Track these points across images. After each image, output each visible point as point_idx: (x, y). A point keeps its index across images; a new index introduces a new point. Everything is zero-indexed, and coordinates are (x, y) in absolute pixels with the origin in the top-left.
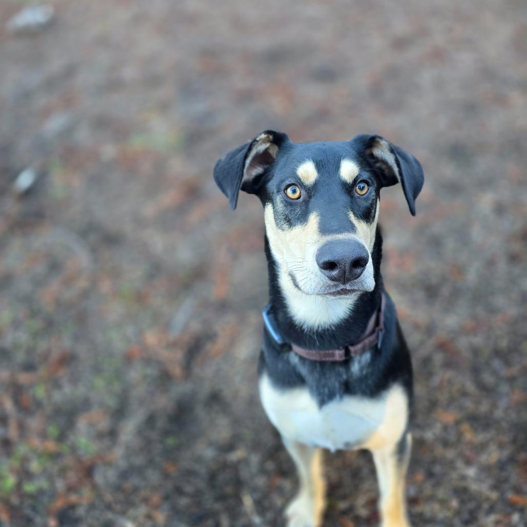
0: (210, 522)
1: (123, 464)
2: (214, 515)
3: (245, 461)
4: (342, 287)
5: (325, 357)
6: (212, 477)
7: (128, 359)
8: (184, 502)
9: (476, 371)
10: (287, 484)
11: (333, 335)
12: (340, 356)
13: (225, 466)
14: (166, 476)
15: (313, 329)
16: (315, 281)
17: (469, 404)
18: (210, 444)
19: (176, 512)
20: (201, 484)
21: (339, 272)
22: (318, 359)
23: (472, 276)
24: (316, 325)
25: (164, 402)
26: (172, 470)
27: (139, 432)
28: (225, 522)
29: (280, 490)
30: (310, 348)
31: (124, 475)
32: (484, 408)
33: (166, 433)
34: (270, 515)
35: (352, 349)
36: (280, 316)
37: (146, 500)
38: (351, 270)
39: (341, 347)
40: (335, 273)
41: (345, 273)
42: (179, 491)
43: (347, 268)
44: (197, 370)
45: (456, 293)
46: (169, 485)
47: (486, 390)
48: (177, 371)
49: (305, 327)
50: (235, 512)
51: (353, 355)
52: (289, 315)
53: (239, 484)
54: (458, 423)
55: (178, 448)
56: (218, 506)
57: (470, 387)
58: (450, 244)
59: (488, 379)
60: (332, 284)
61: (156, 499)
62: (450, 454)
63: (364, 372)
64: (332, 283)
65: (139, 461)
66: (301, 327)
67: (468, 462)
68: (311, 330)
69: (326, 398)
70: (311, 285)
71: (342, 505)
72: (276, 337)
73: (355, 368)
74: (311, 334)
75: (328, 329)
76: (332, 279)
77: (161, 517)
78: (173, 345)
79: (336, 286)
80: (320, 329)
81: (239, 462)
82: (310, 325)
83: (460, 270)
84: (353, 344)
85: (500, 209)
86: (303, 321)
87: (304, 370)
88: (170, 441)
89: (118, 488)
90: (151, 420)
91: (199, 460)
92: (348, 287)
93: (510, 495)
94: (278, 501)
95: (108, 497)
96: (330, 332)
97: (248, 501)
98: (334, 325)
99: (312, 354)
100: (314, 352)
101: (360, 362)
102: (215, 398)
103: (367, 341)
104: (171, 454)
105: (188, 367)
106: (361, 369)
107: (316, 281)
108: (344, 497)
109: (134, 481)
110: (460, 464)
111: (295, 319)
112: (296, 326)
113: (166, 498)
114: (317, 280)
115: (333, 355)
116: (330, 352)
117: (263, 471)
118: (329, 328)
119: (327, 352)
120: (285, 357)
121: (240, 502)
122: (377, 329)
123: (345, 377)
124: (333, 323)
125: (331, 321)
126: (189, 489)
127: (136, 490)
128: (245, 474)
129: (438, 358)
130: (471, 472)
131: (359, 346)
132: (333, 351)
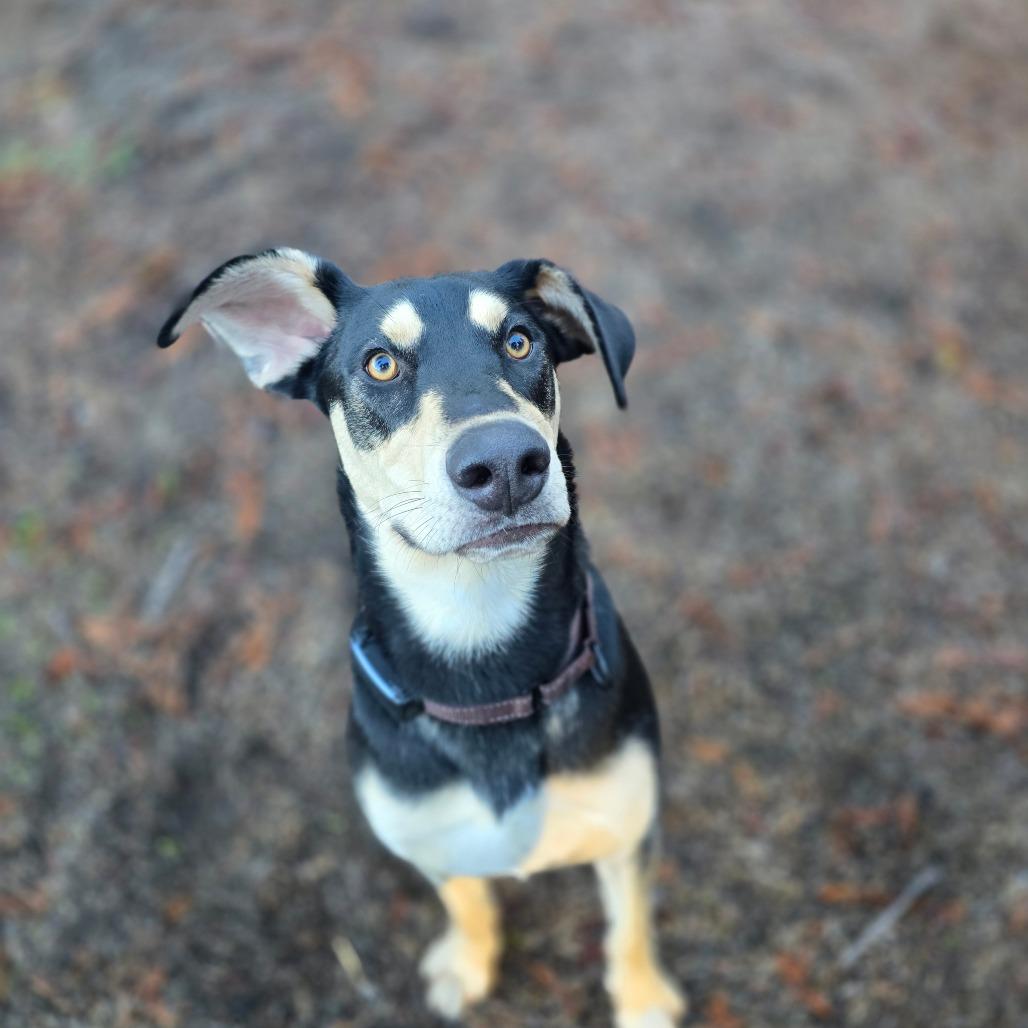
0: (273, 1011)
1: (67, 911)
2: (281, 993)
3: (336, 878)
4: (507, 521)
5: (495, 716)
6: (268, 919)
7: (53, 678)
8: (214, 973)
9: (753, 658)
10: (423, 915)
11: (507, 666)
12: (525, 708)
13: (294, 890)
14: (169, 926)
15: (465, 659)
16: (448, 520)
17: (746, 724)
18: (258, 849)
19: (198, 1001)
20: (247, 935)
21: (497, 485)
22: (481, 721)
23: (742, 478)
24: (469, 650)
25: (146, 768)
26: (181, 911)
27: (97, 837)
28: (304, 1005)
29: (411, 927)
30: (463, 704)
31: (73, 935)
32: (771, 729)
33: (159, 833)
34: (393, 979)
35: (545, 690)
36: (395, 642)
37: (129, 984)
38: (520, 480)
39: (525, 691)
40: (487, 491)
41: (509, 487)
42: (200, 953)
43: (512, 474)
44: (211, 692)
45: (716, 510)
46: (178, 945)
47: (776, 695)
48: (169, 698)
49: (448, 654)
50: (322, 980)
51: (547, 701)
52: (413, 637)
53: (325, 923)
54: (729, 760)
55: (188, 862)
56: (287, 975)
57: (748, 691)
58: (702, 412)
59: (775, 671)
60: (486, 519)
61: (152, 978)
62: (719, 821)
63: (571, 729)
64: (484, 517)
65: (102, 902)
66: (440, 657)
67: (751, 833)
68: (461, 661)
69: (506, 797)
70: (443, 531)
71: (531, 940)
72: (389, 692)
73: (554, 726)
74: (464, 672)
75: (493, 654)
76: (485, 506)
77: (166, 1015)
78: (153, 643)
79: (495, 522)
80: (479, 655)
81: (323, 881)
82: (458, 651)
83: (719, 464)
84: (546, 681)
85: (787, 341)
86: (441, 643)
87: (453, 750)
88: (169, 850)
89: (64, 964)
90: (120, 809)
91: (236, 884)
92: (519, 520)
93: (823, 887)
94: (407, 948)
95: (42, 986)
96: (499, 661)
97: (348, 959)
98: (504, 644)
99: (469, 715)
100: (472, 710)
101: (561, 713)
102: (258, 749)
103: (571, 670)
104: (173, 879)
105: (191, 688)
106: (565, 724)
107: (453, 519)
108: (534, 924)
109: (98, 944)
110: (737, 840)
111: (425, 640)
112: (430, 656)
113: (175, 972)
114: (453, 516)
115: (510, 709)
116: (505, 703)
117: (373, 893)
118: (495, 650)
119: (498, 705)
120: (411, 731)
121: (332, 959)
122: (587, 642)
123: (535, 748)
124: (503, 639)
125: (497, 636)
126: (221, 947)
127: (103, 963)
128: (335, 902)
129: (691, 641)
130: (756, 851)
131: (559, 681)
132: (511, 702)
